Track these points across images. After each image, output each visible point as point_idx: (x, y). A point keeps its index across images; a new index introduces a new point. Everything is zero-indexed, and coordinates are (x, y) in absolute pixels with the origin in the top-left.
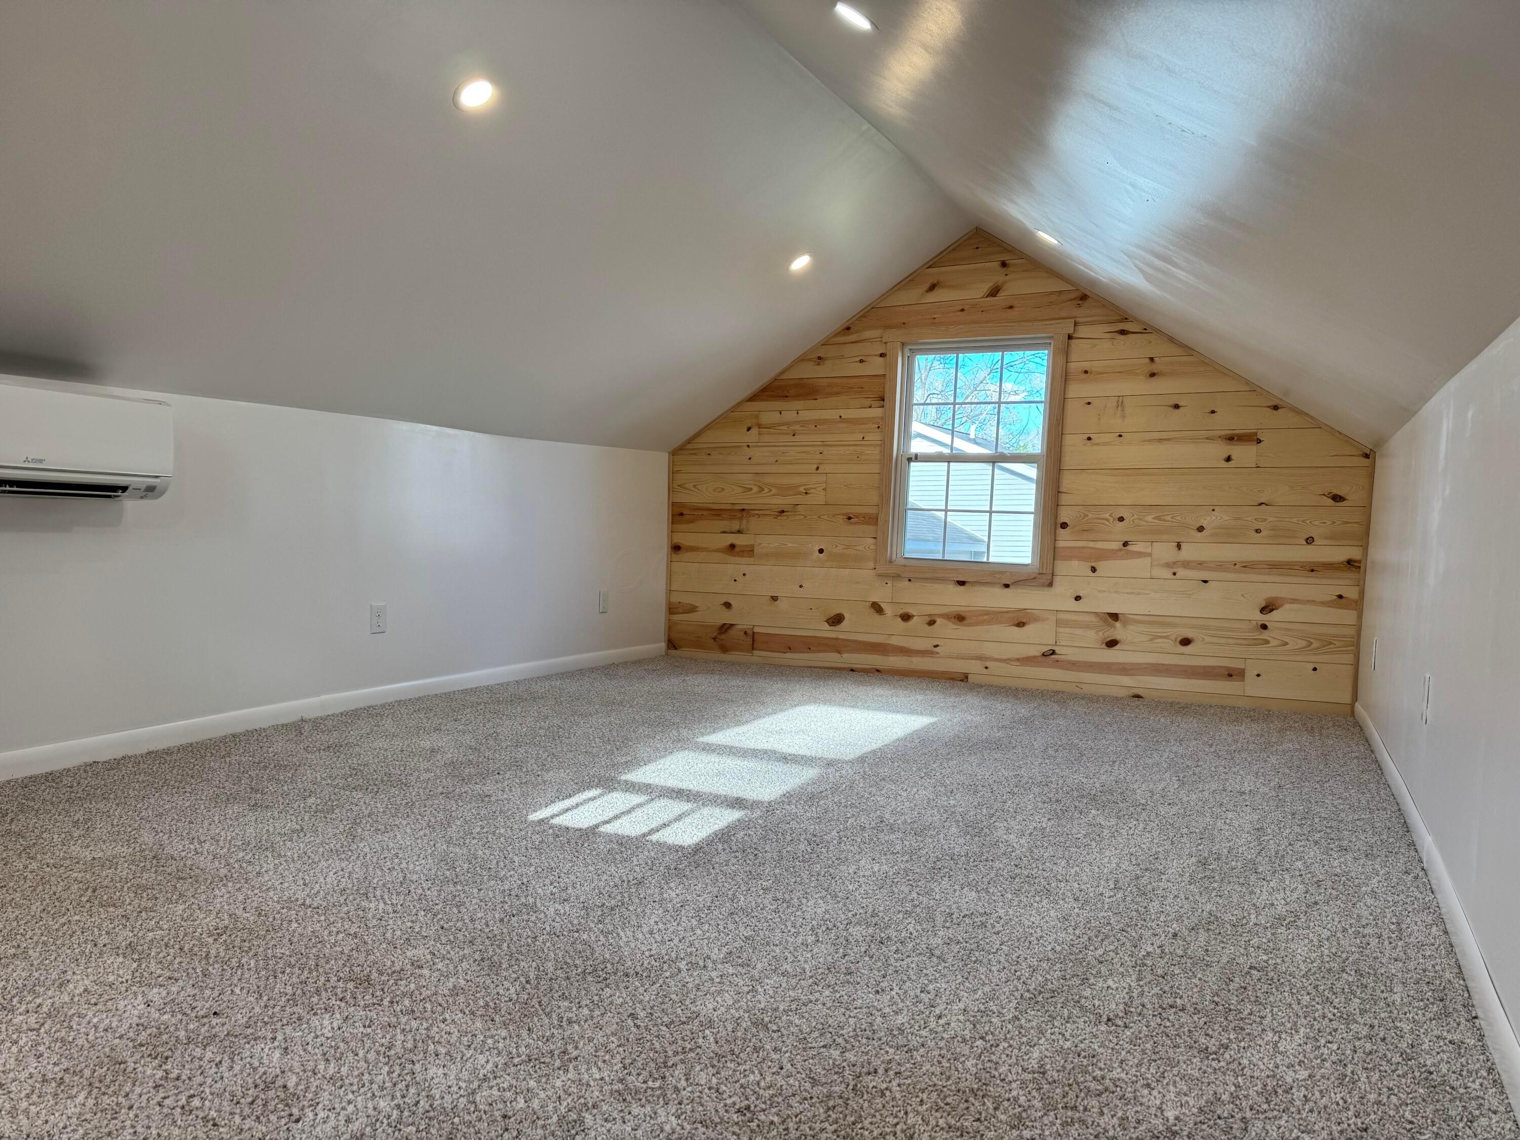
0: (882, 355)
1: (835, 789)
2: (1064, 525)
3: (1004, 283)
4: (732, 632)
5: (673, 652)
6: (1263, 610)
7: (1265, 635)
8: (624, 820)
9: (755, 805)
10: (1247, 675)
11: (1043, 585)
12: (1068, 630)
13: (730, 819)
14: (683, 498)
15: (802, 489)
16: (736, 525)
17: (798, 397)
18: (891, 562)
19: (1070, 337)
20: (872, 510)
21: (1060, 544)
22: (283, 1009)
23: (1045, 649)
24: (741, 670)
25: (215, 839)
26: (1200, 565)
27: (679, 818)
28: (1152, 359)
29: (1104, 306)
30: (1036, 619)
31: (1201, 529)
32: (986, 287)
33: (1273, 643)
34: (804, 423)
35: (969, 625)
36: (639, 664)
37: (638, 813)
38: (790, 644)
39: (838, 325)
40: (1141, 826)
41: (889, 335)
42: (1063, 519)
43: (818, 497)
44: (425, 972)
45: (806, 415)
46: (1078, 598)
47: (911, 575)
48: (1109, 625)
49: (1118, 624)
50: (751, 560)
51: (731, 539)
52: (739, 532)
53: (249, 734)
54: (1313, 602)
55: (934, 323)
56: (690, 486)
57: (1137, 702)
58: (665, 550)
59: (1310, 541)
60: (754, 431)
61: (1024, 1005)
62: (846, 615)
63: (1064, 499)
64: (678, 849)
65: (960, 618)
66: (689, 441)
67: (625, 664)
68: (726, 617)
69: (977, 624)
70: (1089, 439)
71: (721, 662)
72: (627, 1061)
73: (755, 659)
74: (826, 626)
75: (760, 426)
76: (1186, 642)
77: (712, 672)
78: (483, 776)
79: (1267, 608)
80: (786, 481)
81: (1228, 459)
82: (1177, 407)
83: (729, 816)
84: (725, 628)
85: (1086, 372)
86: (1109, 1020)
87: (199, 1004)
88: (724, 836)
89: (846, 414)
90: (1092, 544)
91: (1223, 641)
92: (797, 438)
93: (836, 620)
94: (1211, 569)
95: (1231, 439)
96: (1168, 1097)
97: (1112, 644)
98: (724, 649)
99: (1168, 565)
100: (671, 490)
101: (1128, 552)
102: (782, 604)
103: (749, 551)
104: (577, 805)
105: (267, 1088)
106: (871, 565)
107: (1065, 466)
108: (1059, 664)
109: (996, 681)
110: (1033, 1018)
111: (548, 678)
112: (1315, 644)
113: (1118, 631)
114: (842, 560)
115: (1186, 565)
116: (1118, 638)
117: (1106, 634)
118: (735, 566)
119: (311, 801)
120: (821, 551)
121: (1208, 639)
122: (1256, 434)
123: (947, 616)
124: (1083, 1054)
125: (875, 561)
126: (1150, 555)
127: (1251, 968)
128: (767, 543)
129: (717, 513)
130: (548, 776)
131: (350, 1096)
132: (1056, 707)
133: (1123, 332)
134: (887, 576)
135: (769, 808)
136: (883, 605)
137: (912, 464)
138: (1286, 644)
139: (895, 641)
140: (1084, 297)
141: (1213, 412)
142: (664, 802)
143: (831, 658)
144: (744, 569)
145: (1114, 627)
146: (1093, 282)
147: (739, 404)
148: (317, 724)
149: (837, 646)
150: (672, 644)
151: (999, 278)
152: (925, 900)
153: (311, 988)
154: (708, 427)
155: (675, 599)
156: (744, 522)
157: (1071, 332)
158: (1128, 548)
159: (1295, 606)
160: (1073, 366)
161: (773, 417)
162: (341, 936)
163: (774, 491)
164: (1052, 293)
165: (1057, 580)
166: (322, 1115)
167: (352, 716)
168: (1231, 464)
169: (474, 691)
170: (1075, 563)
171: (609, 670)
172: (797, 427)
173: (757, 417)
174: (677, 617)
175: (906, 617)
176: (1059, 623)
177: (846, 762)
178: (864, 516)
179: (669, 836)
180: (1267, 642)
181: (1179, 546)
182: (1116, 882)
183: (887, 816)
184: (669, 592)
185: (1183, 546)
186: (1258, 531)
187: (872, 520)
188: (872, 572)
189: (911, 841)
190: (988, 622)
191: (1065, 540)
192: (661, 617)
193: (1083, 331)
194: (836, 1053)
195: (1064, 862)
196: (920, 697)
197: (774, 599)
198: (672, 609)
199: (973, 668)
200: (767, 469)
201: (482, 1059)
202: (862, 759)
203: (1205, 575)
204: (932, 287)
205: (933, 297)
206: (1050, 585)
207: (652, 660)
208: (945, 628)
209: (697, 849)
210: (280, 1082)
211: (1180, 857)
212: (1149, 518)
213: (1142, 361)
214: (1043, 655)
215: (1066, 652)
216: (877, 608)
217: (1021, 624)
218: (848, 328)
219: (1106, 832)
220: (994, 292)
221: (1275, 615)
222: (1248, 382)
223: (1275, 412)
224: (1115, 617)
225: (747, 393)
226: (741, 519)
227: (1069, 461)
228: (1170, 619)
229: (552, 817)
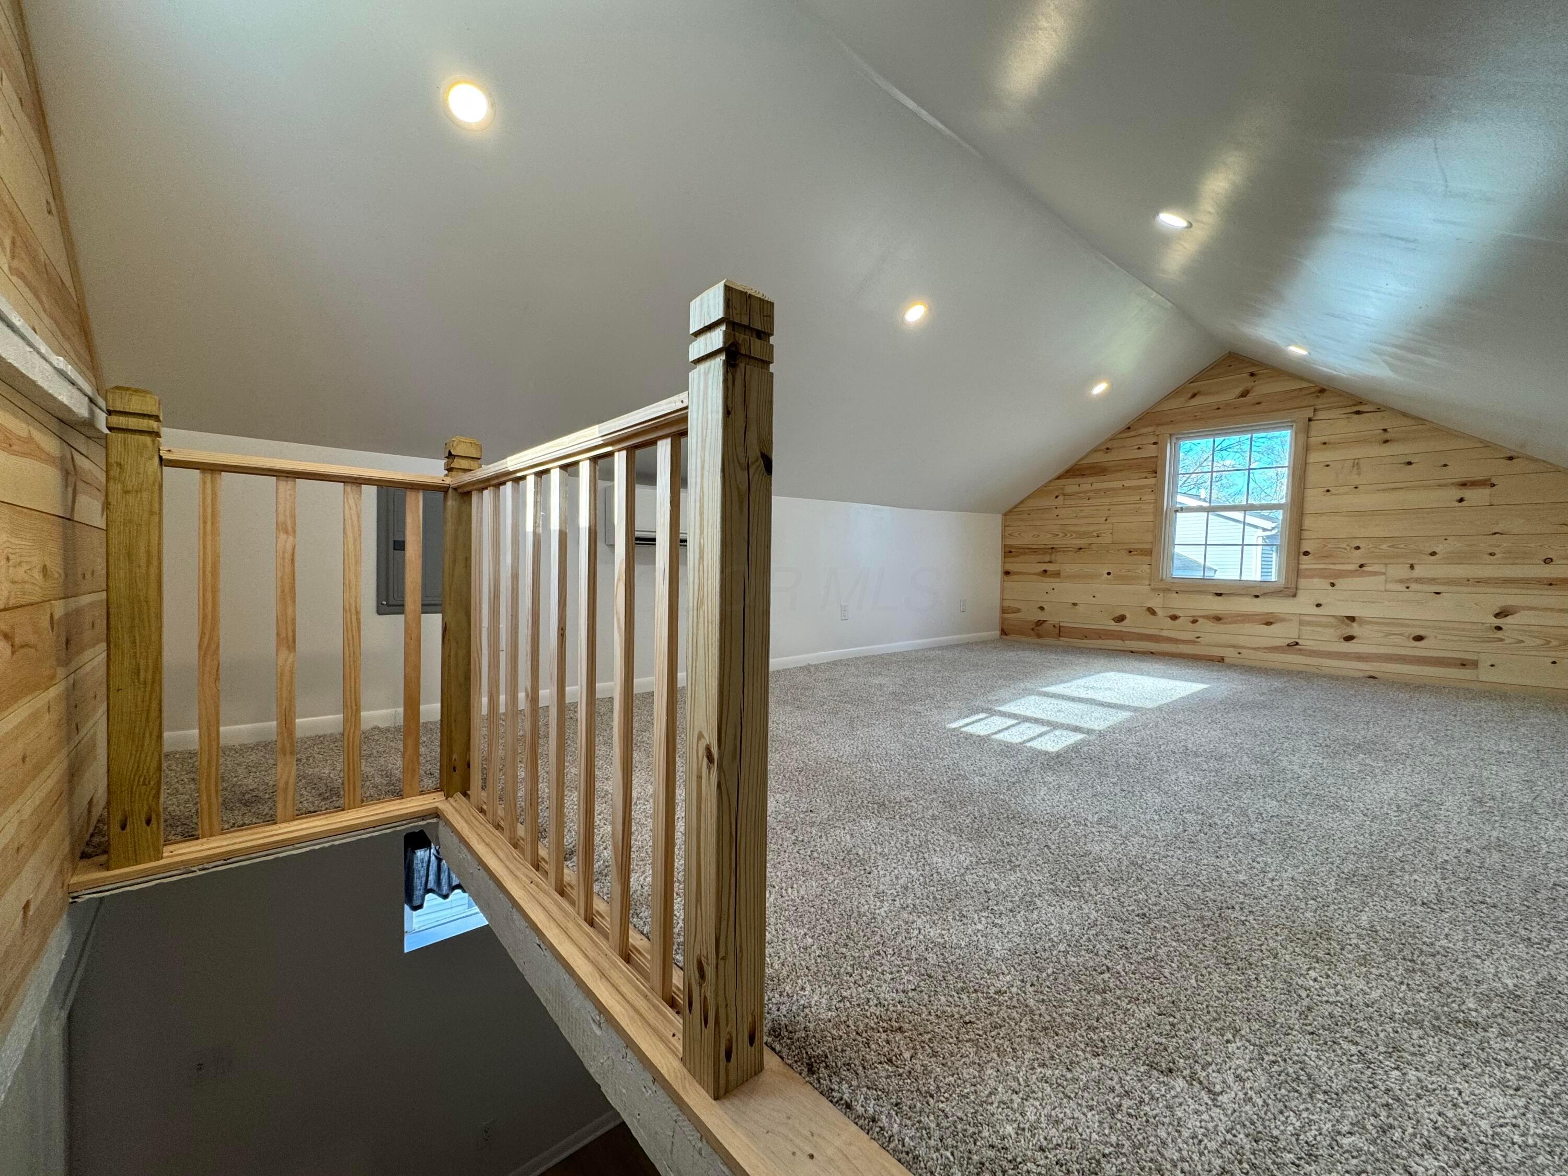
0: (1155, 443)
1: (1145, 726)
2: (1306, 553)
3: (1253, 387)
4: (1044, 625)
5: (1005, 637)
6: (1497, 615)
7: (1499, 634)
8: (1006, 733)
9: (1089, 732)
10: (1480, 665)
11: (1289, 596)
12: (1309, 628)
13: (1076, 739)
14: (1010, 542)
15: (1095, 534)
16: (1047, 558)
17: (1092, 475)
18: (1162, 580)
19: (1310, 420)
20: (1148, 546)
21: (1302, 567)
22: (844, 814)
23: (1290, 641)
24: (1054, 649)
25: (784, 723)
26: (1433, 581)
27: (1040, 735)
28: (1385, 430)
29: (1340, 395)
30: (1282, 620)
31: (1433, 554)
32: (1238, 391)
33: (1508, 641)
34: (1097, 491)
35: (1225, 623)
36: (983, 643)
37: (1013, 730)
38: (1086, 634)
39: (1123, 425)
40: (1409, 769)
41: (1160, 430)
42: (1305, 548)
43: (1107, 539)
44: (913, 804)
45: (1097, 486)
46: (1318, 605)
47: (1178, 589)
48: (1347, 625)
49: (1354, 624)
50: (1058, 580)
51: (1045, 566)
52: (1050, 562)
53: (785, 670)
54: (1552, 610)
55: (1195, 419)
56: (1016, 534)
57: (1372, 681)
58: (999, 576)
59: (1548, 561)
60: (1061, 498)
61: (1343, 883)
62: (1128, 616)
63: (1306, 535)
64: (1046, 753)
65: (1218, 619)
66: (1016, 507)
67: (977, 643)
68: (1041, 616)
69: (1230, 623)
70: (1328, 491)
71: (1038, 644)
72: (1053, 873)
73: (1061, 643)
74: (1113, 623)
75: (1064, 495)
76: (1419, 638)
77: (1034, 650)
78: (913, 701)
79: (1502, 614)
80: (1083, 529)
81: (1461, 500)
82: (1410, 463)
83: (1075, 738)
84: (1040, 623)
85: (1325, 443)
86: (1423, 903)
87: (802, 805)
88: (1075, 748)
89: (1127, 483)
90: (1332, 566)
91: (1457, 638)
92: (1090, 501)
93: (1121, 619)
94: (1444, 584)
95: (1464, 485)
96: (1500, 968)
97: (1349, 638)
98: (1039, 636)
99: (1401, 581)
100: (1003, 537)
101: (1365, 572)
102: (1080, 608)
103: (1057, 574)
104: (973, 722)
105: (848, 854)
106: (1148, 583)
107: (1306, 511)
108: (1302, 652)
109: (1248, 663)
110: (1354, 893)
111: (933, 649)
112: (1554, 643)
113: (1355, 629)
114: (1124, 579)
115: (1419, 581)
116: (1355, 634)
117: (1343, 632)
118: (1047, 584)
119: (825, 707)
120: (1109, 574)
121: (1439, 637)
122: (1490, 479)
123: (1207, 617)
124: (1408, 924)
125: (1150, 580)
126: (1384, 574)
127: (1555, 884)
128: (1069, 568)
129: (1034, 551)
130: (950, 704)
131: (894, 865)
132: (1303, 682)
133: (1358, 413)
134: (1159, 590)
135: (1101, 735)
136: (1156, 609)
137: (1179, 515)
138: (1523, 642)
139: (1165, 633)
140: (1322, 391)
141: (1445, 465)
142: (1027, 725)
143: (1118, 644)
144: (1054, 586)
145: (1352, 627)
146: (1331, 378)
147: (1050, 481)
148: (817, 667)
149: (1121, 636)
150: (1004, 632)
151: (1249, 384)
152: (1237, 803)
153: (855, 805)
154: (1029, 497)
155: (1006, 604)
156: (1053, 556)
157: (1311, 415)
158: (1364, 569)
159: (1532, 612)
160: (1312, 440)
161: (1075, 488)
162: (862, 780)
163: (1074, 535)
164: (1294, 390)
165: (1300, 592)
166: (882, 872)
167: (835, 664)
168: (1463, 504)
169: (894, 654)
170: (1316, 580)
171: (968, 646)
172: (1090, 494)
173: (1062, 489)
174: (1006, 616)
175: (1174, 618)
176: (1301, 623)
177: (1149, 710)
178: (1142, 550)
179: (1037, 744)
180: (1502, 640)
181: (1412, 567)
182: (1398, 806)
183: (1190, 746)
184: (1003, 600)
185: (1416, 567)
186: (1492, 554)
187: (1149, 553)
188: (1148, 587)
189: (1213, 764)
190: (1243, 622)
191: (1307, 563)
192: (997, 613)
193: (1321, 415)
194: (1199, 891)
195: (1346, 788)
196: (1190, 671)
197: (1075, 604)
198: (1004, 611)
199: (1229, 653)
200: (1069, 522)
201: (962, 857)
202: (1160, 709)
203: (1438, 589)
204: (1194, 396)
205: (1195, 402)
206: (1295, 596)
207: (993, 641)
208: (1205, 626)
209: (1058, 755)
210: (854, 851)
211: (1454, 794)
212: (1384, 547)
213: (1376, 432)
214: (1288, 645)
215: (1305, 643)
216: (1152, 611)
217: (1269, 624)
218: (1129, 428)
219: (1377, 771)
220: (1244, 394)
221: (1509, 619)
222: (1481, 441)
223: (1509, 462)
224: (1352, 619)
225: (1056, 475)
226: (1051, 554)
227: (1309, 507)
228: (1407, 622)
229: (961, 727)
